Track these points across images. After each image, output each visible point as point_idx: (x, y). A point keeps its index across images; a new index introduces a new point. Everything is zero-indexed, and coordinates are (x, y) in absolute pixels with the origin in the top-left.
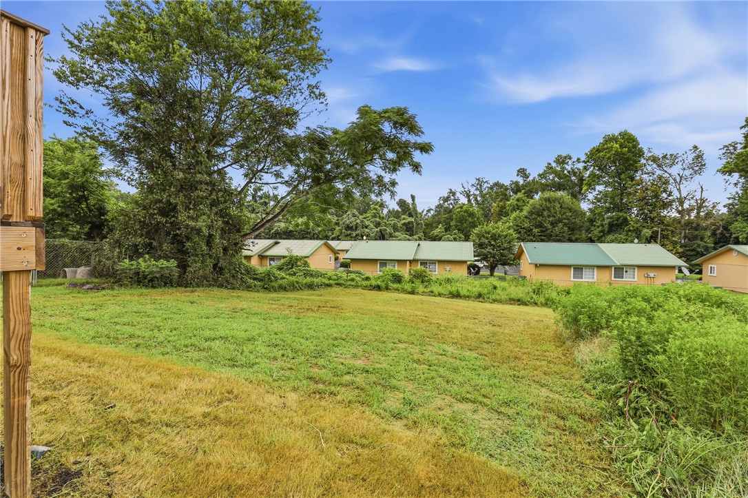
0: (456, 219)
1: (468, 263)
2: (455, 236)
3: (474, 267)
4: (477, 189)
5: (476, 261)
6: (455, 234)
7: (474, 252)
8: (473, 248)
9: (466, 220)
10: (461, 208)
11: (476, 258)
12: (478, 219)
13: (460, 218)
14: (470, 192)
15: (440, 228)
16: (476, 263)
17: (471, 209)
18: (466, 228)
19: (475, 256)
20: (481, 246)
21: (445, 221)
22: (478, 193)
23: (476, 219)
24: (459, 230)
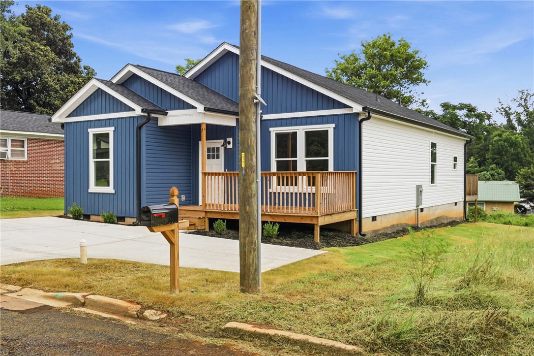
0: (493, 150)
1: (515, 203)
2: (492, 172)
3: (521, 207)
4: (520, 105)
5: (522, 202)
6: (492, 169)
7: (520, 193)
8: (519, 189)
9: (507, 151)
10: (500, 135)
11: (522, 199)
12: (523, 149)
13: (499, 149)
14: (510, 109)
15: (472, 162)
16: (522, 204)
17: (513, 137)
18: (507, 161)
19: (521, 197)
20: (527, 187)
21: (478, 153)
22: (521, 110)
23: (519, 150)
24: (497, 164)
